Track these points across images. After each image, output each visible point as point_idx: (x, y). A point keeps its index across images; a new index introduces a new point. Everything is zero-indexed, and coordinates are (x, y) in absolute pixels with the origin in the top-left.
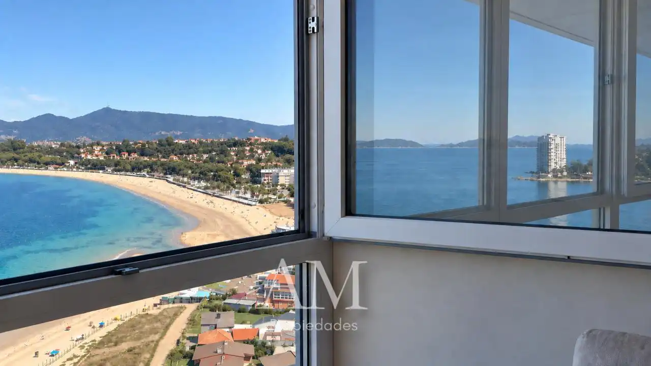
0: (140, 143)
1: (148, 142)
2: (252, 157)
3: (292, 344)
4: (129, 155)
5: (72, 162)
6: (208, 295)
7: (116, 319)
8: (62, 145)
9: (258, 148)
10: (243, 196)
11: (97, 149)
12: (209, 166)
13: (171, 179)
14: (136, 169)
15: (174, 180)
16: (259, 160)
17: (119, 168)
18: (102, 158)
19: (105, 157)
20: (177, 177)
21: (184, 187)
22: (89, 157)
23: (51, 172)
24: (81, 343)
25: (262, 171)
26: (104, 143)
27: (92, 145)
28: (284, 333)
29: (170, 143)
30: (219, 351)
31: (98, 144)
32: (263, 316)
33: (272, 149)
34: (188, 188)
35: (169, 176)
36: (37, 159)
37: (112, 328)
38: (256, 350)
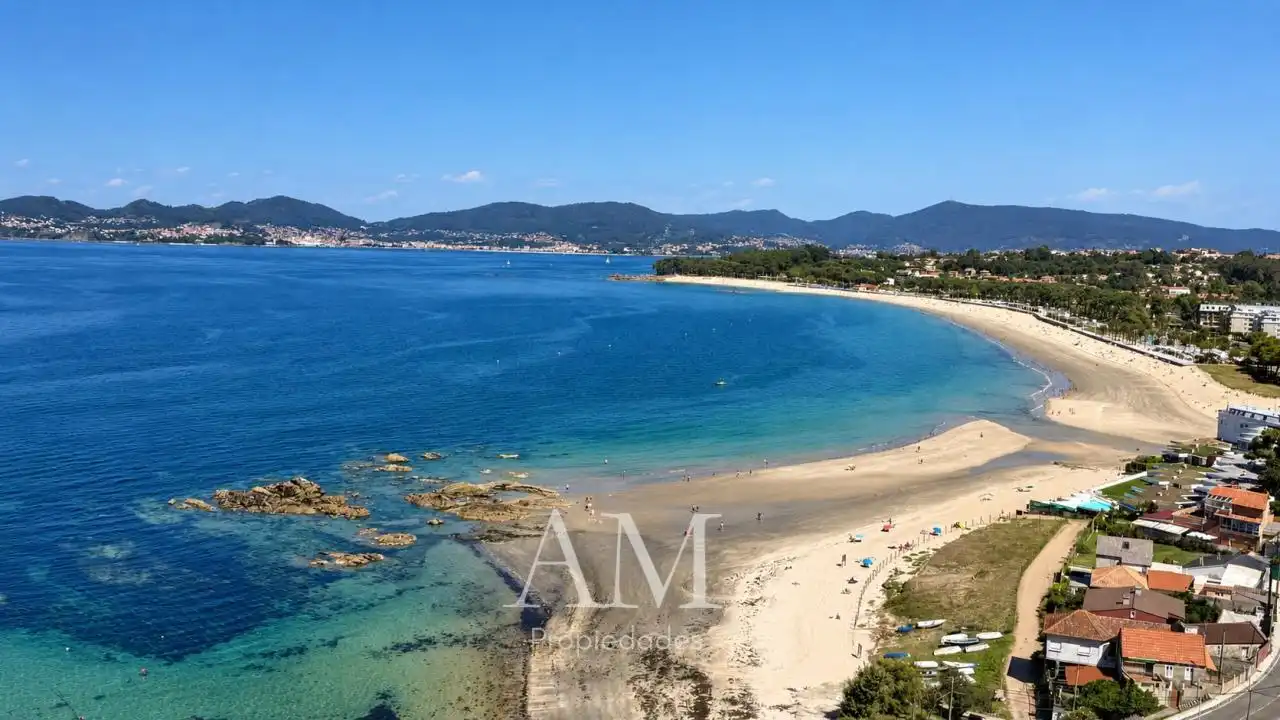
0: (996, 255)
1: (1007, 254)
2: (1184, 282)
3: (1252, 610)
4: (978, 273)
5: (892, 281)
6: (1107, 509)
7: (957, 526)
8: (880, 256)
9: (1196, 268)
10: (1167, 348)
11: (930, 264)
12: (1109, 293)
13: (1043, 312)
14: (988, 293)
15: (1049, 315)
16: (1197, 289)
17: (961, 292)
18: (936, 276)
19: (940, 275)
20: (1053, 311)
21: (1065, 327)
22: (917, 274)
23: (862, 294)
24: (908, 553)
25: (1203, 308)
26: (942, 254)
27: (923, 256)
28: (1241, 590)
29: (1044, 256)
30: (1126, 602)
31: (933, 255)
32: (1201, 556)
33: (1220, 269)
34: (1073, 330)
35: (1040, 308)
36: (844, 275)
37: (952, 536)
38: (1188, 610)
